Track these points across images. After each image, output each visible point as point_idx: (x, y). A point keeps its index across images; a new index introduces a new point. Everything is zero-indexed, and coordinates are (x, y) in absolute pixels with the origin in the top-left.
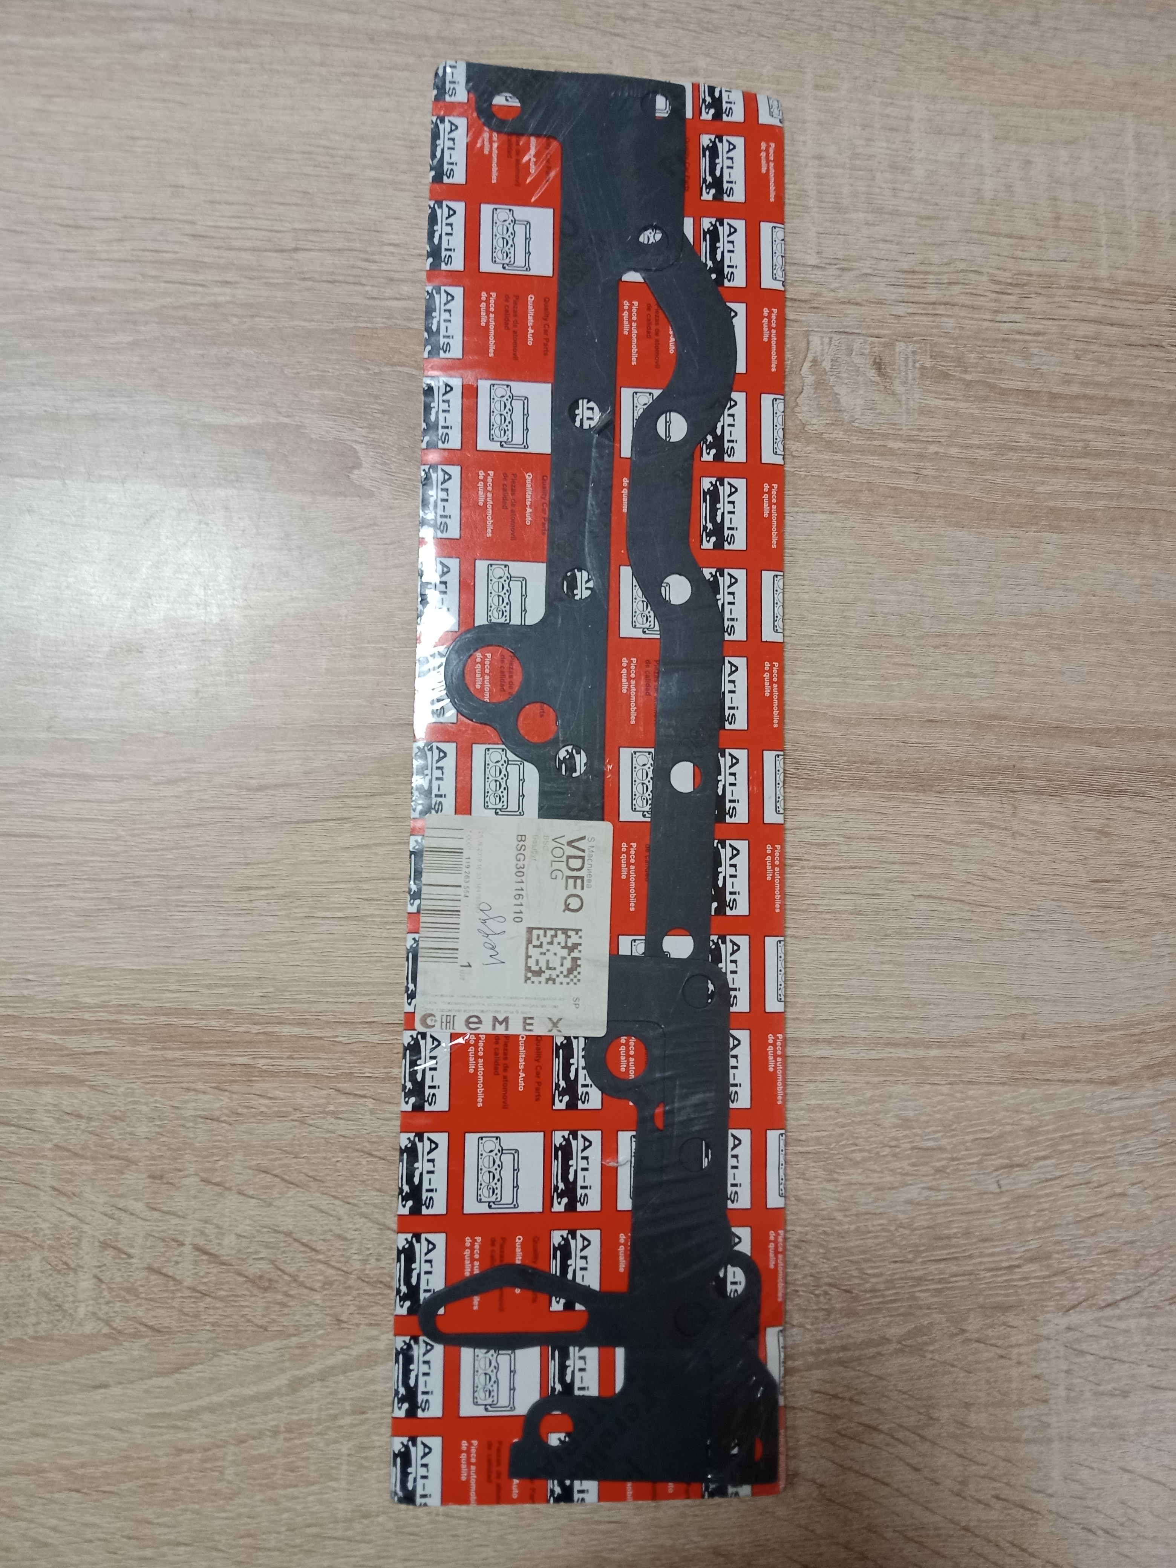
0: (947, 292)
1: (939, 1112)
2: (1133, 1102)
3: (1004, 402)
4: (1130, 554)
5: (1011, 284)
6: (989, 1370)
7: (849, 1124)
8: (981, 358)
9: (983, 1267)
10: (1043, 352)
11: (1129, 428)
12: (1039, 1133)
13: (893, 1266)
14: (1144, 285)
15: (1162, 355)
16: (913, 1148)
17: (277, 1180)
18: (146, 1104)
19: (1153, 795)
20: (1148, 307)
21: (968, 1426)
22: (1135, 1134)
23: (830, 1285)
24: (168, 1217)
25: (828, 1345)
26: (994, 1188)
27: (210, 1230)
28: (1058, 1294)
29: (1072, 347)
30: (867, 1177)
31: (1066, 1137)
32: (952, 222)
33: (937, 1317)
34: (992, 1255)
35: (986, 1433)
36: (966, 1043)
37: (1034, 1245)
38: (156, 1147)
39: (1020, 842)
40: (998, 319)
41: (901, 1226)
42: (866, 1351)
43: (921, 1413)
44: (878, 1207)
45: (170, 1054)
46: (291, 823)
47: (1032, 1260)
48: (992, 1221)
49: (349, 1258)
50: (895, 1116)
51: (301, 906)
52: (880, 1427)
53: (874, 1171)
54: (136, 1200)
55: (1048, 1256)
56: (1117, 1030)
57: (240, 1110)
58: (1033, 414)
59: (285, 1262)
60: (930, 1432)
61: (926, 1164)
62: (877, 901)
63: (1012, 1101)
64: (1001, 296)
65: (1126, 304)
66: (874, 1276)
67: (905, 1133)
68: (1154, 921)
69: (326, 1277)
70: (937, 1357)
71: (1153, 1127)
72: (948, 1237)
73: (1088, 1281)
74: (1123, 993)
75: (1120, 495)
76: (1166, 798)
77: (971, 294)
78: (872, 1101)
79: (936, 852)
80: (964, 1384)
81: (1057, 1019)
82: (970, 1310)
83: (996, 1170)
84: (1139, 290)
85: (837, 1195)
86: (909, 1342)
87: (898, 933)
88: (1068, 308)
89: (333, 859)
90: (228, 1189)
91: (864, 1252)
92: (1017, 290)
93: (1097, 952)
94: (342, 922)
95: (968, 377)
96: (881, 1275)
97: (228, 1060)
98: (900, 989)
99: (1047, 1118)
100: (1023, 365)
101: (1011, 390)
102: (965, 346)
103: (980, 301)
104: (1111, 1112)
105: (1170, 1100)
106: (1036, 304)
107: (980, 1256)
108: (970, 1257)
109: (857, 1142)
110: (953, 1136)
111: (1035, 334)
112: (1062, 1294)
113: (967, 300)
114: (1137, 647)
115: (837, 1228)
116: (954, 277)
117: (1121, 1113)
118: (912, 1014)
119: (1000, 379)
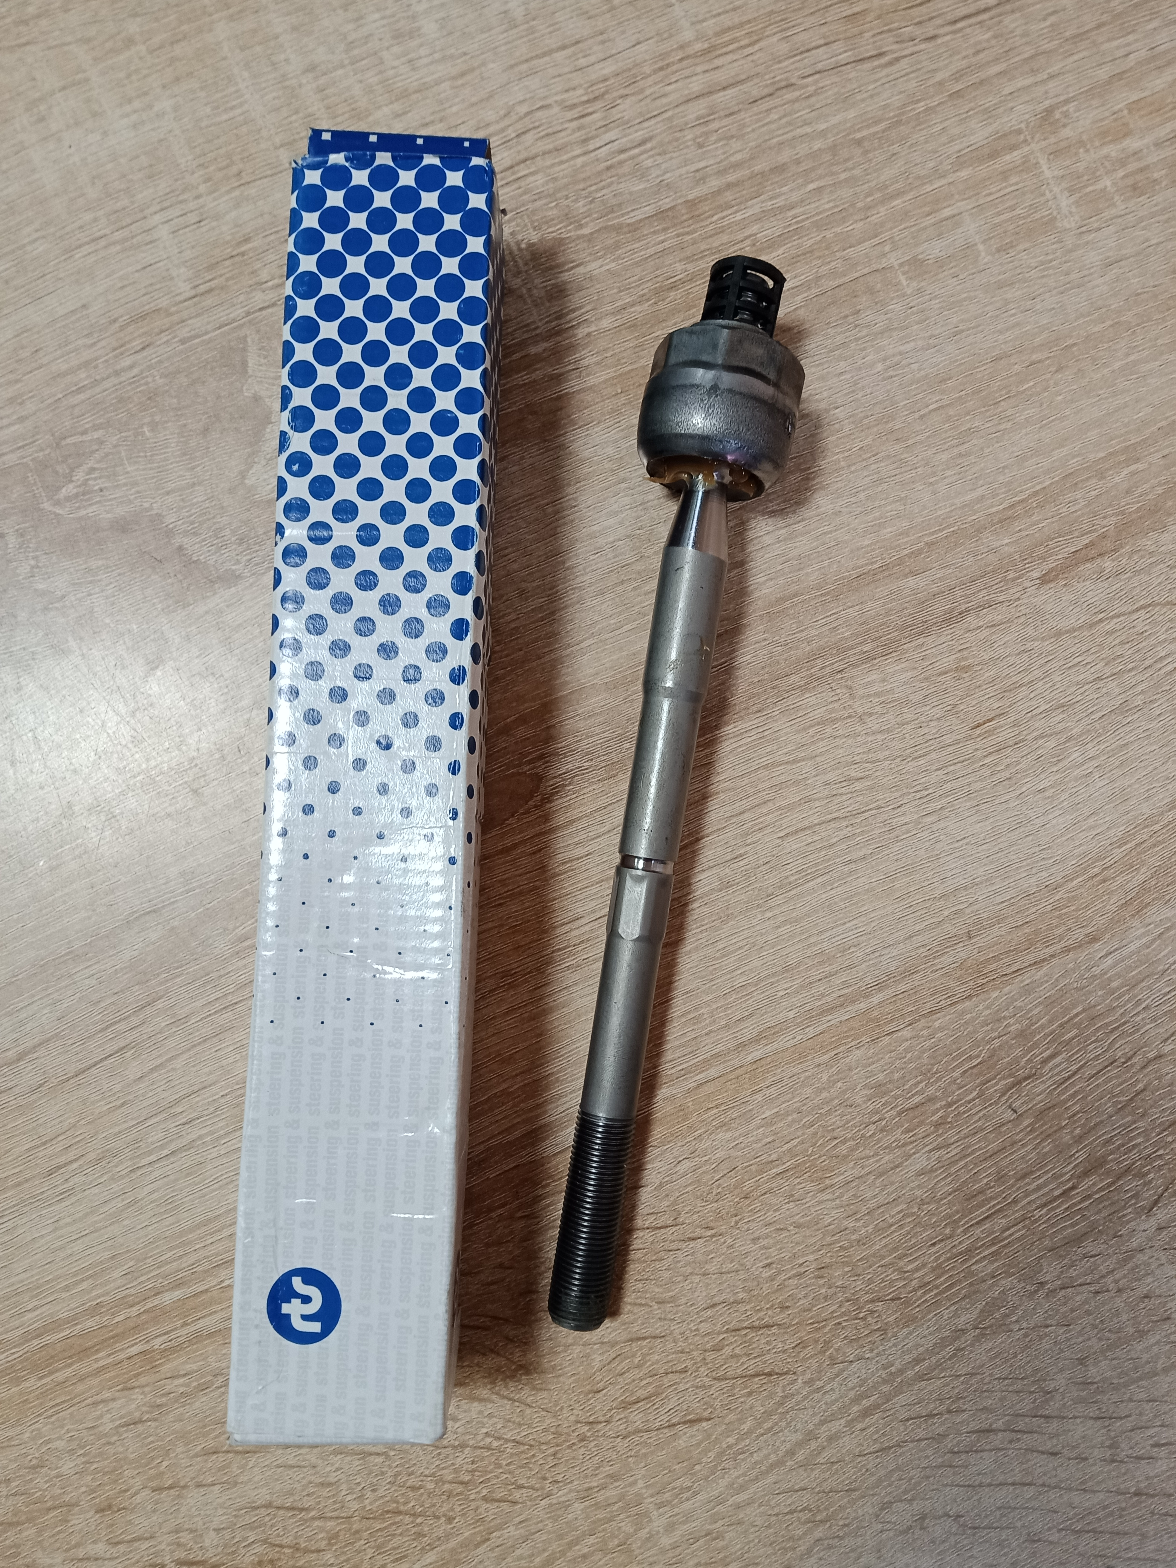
0: (519, 148)
1: (911, 1061)
2: (1125, 952)
3: (639, 240)
4: (857, 339)
5: (588, 101)
6: (1088, 1313)
7: (818, 1120)
8: (591, 202)
9: (1034, 1206)
10: (659, 159)
11: (795, 197)
12: (1034, 1034)
13: (933, 1250)
14: (741, 25)
15: (797, 93)
16: (899, 1114)
17: (230, 1455)
18: (60, 1438)
19: (1001, 599)
20: (757, 47)
21: (1092, 1383)
22: (1144, 984)
23: (872, 1301)
24: (136, 1544)
25: (898, 1365)
26: (1009, 1115)
27: (185, 1537)
28: (1132, 1197)
29: (689, 137)
30: (863, 1167)
31: (1066, 1023)
32: (492, 65)
33: (1007, 1282)
34: (1039, 1188)
35: (1115, 1381)
36: (909, 972)
37: (1081, 1156)
38: (90, 1478)
39: (873, 724)
40: (591, 147)
41: (923, 1202)
42: (943, 1353)
43: (1032, 1393)
44: (888, 1194)
45: (60, 1376)
46: (69, 1079)
47: (1086, 1174)
48: (1022, 1152)
49: (342, 1502)
50: (865, 1086)
51: (121, 1162)
52: (994, 1426)
53: (868, 1157)
54: (95, 1542)
55: (1101, 1162)
56: (1072, 880)
57: (159, 1401)
58: (678, 235)
59: (278, 1536)
60: (1052, 1408)
61: (921, 1123)
62: (741, 863)
63: (988, 1012)
64: (582, 121)
65: (730, 57)
66: (917, 1270)
67: (883, 1100)
68: (1063, 740)
69: (327, 1532)
70: (1025, 1325)
71: (1161, 968)
72: (981, 1192)
73: (1160, 1168)
74: (1062, 835)
75: (818, 278)
76: (1017, 595)
77: (548, 135)
78: (832, 1082)
79: (783, 778)
80: (1068, 1340)
81: (999, 899)
82: (1040, 1258)
83: (1003, 1094)
84: (738, 34)
85: (838, 1201)
86: (987, 1323)
87: (780, 887)
88: (664, 95)
89: (131, 1097)
90: (184, 1487)
91: (895, 1249)
92: (599, 105)
93: (1012, 805)
94: (172, 1160)
95: (586, 231)
96: (924, 1265)
97: (122, 1356)
98: (809, 946)
99: (1035, 1012)
100: (641, 187)
101: (641, 221)
102: (567, 197)
103: (562, 139)
104: (1105, 974)
105: (1168, 929)
106: (627, 109)
107: (1027, 1196)
108: (1015, 1201)
109: (835, 1134)
110: (939, 1079)
111: (640, 145)
112: (1136, 1196)
113: (547, 145)
114: (910, 442)
115: (853, 1237)
116: (519, 126)
117: (1118, 969)
118: (835, 967)
119: (623, 215)
